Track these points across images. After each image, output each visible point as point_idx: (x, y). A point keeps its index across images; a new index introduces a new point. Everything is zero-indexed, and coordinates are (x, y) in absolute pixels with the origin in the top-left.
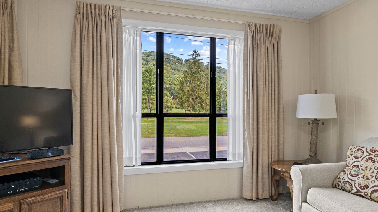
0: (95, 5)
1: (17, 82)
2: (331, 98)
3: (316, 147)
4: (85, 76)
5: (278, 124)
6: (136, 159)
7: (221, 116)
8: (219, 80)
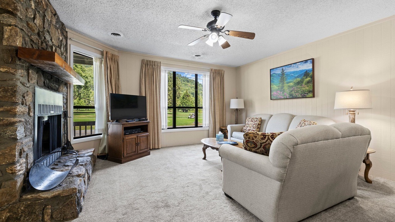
0: (151, 61)
1: (120, 93)
2: (242, 101)
3: (237, 120)
4: (147, 90)
5: (223, 112)
6: (166, 126)
7: (200, 108)
8: (184, 86)
